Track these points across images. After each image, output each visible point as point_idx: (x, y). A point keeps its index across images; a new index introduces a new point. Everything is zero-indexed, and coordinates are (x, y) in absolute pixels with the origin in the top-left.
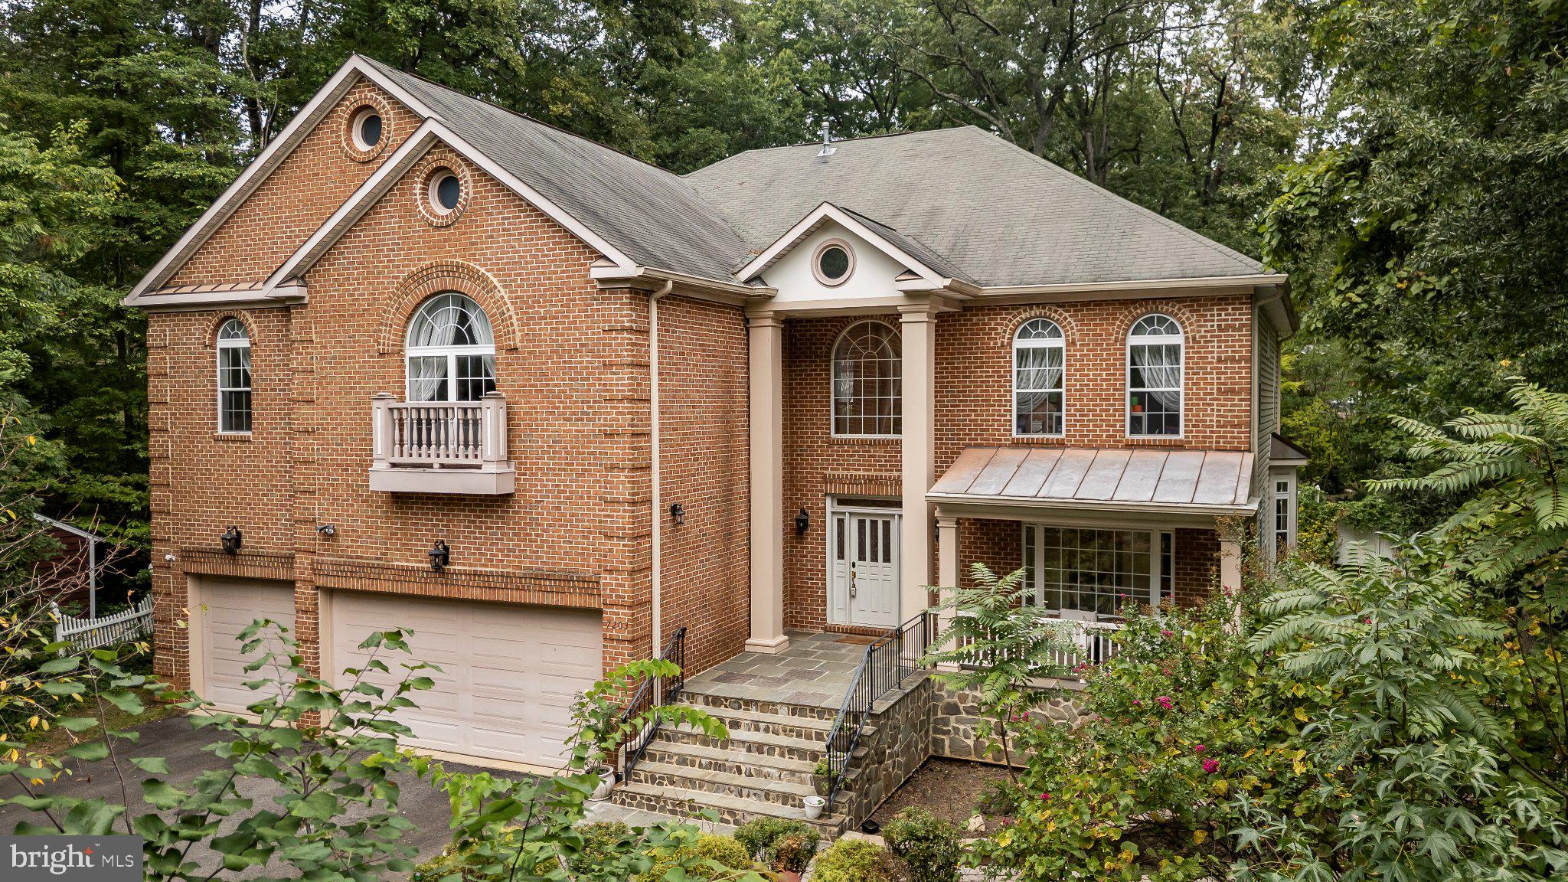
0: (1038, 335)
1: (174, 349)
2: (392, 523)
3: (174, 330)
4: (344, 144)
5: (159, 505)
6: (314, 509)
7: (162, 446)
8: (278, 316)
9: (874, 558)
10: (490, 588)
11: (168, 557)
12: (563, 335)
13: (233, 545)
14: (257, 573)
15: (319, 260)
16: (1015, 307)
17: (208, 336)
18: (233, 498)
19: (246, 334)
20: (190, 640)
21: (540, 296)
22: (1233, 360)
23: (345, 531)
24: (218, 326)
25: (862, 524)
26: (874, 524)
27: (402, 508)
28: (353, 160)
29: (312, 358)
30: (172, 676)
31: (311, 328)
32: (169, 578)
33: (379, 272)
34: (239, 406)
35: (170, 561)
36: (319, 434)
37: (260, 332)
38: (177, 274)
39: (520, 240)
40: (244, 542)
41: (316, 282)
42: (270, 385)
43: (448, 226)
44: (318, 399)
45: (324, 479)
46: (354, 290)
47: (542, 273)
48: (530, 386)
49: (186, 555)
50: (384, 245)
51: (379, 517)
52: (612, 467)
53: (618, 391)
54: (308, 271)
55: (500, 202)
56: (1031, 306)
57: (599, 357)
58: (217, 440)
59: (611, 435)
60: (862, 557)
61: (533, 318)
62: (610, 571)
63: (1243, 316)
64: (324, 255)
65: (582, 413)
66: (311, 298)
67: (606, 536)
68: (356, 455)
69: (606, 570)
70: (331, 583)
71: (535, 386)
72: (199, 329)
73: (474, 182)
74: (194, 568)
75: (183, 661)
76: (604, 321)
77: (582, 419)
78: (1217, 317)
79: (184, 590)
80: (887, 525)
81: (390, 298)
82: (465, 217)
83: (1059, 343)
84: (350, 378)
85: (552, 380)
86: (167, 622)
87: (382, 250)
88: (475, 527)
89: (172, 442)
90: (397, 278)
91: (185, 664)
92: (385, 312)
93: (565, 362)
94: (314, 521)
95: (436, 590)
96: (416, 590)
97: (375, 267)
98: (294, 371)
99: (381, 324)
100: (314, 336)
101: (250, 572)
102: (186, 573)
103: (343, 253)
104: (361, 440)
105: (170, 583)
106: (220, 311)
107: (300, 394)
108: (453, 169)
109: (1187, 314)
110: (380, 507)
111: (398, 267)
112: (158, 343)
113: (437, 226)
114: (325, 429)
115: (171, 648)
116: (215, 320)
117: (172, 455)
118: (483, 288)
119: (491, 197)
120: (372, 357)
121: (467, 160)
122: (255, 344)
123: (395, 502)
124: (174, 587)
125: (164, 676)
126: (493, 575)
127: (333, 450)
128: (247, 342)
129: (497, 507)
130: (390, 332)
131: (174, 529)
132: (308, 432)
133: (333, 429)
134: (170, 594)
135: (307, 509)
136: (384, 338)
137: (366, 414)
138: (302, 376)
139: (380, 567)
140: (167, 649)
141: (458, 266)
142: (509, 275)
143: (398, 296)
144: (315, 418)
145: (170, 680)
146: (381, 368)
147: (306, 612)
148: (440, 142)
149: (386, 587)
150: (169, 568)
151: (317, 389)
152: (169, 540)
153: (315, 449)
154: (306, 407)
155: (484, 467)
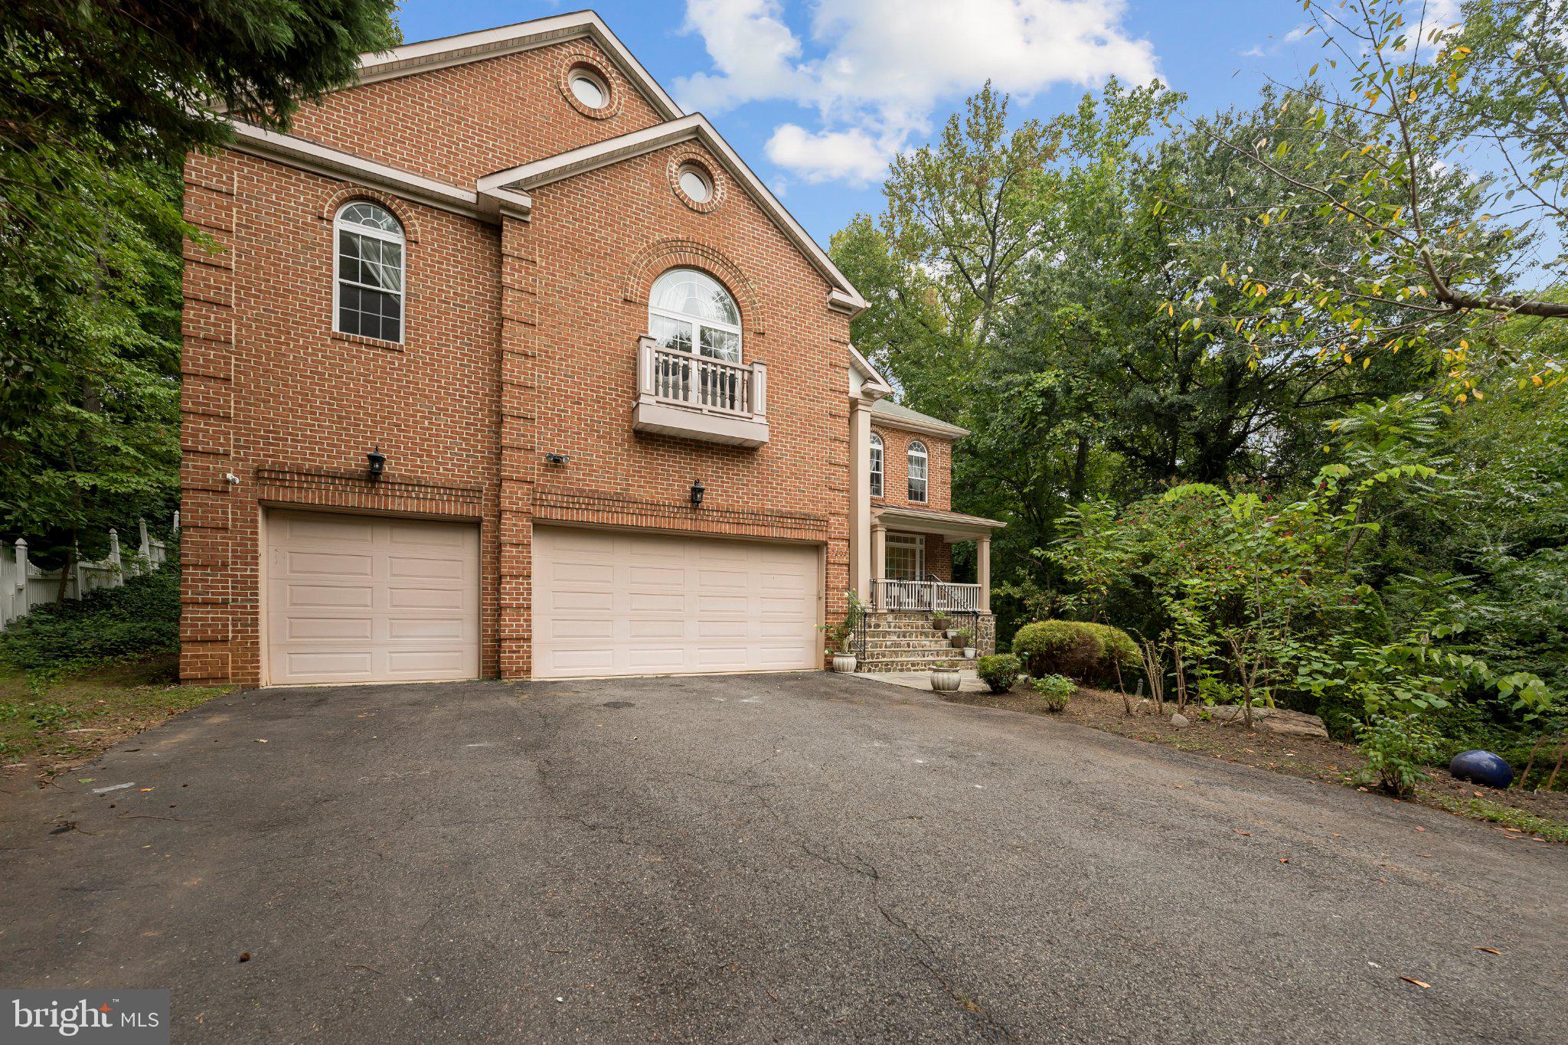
1: (249, 203)
2: (635, 461)
3: (249, 179)
4: (563, 87)
5: (205, 405)
6: (533, 437)
7: (216, 325)
8: (453, 223)
11: (230, 476)
12: (800, 334)
13: (373, 473)
14: (412, 507)
15: (549, 185)
17: (326, 207)
19: (396, 227)
20: (260, 591)
21: (783, 300)
22: (945, 468)
23: (575, 463)
24: (344, 201)
27: (645, 448)
28: (574, 108)
29: (534, 280)
30: (225, 641)
31: (534, 249)
32: (224, 507)
33: (625, 225)
34: (370, 305)
35: (227, 482)
36: (542, 361)
37: (424, 232)
39: (767, 251)
40: (387, 469)
41: (542, 204)
42: (438, 295)
44: (540, 324)
45: (547, 408)
46: (595, 230)
47: (785, 283)
48: (773, 366)
49: (268, 476)
50: (632, 202)
51: (619, 454)
52: (835, 440)
54: (533, 190)
55: (750, 214)
57: (827, 358)
58: (337, 338)
59: (835, 416)
61: (777, 315)
63: (948, 449)
64: (557, 182)
65: (814, 397)
66: (536, 218)
67: (830, 489)
68: (592, 391)
71: (777, 367)
73: (728, 188)
74: (276, 495)
76: (831, 333)
77: (813, 401)
78: (940, 446)
81: (640, 253)
82: (720, 213)
83: (880, 447)
84: (586, 313)
87: (630, 207)
88: (723, 473)
89: (240, 324)
90: (647, 237)
91: (255, 622)
92: (634, 263)
93: (801, 355)
94: (532, 449)
96: (665, 524)
97: (621, 218)
98: (504, 286)
99: (627, 273)
100: (538, 259)
101: (397, 505)
102: (261, 502)
103: (582, 190)
104: (600, 377)
105: (225, 513)
106: (355, 186)
107: (516, 313)
108: (710, 168)
109: (929, 444)
110: (620, 445)
111: (649, 228)
112: (214, 183)
113: (692, 209)
114: (549, 357)
115: (225, 603)
116: (343, 192)
117: (239, 341)
118: (735, 277)
119: (743, 208)
120: (615, 301)
121: (722, 167)
122: (416, 242)
123: (639, 442)
124: (234, 520)
125: (204, 642)
126: (743, 513)
127: (562, 380)
128: (397, 238)
129: (744, 458)
130: (638, 284)
131: (236, 440)
132: (526, 355)
133: (561, 359)
134: (225, 529)
135: (523, 436)
136: (632, 287)
137: (606, 353)
138: (518, 294)
139: (622, 500)
140: (214, 604)
141: (713, 250)
142: (758, 275)
143: (649, 254)
144: (537, 342)
145: (220, 646)
146: (626, 314)
147: (517, 545)
148: (696, 139)
149: (630, 521)
150: (225, 492)
151: (540, 313)
152: (226, 455)
153: (537, 377)
154: (523, 328)
155: (756, 419)
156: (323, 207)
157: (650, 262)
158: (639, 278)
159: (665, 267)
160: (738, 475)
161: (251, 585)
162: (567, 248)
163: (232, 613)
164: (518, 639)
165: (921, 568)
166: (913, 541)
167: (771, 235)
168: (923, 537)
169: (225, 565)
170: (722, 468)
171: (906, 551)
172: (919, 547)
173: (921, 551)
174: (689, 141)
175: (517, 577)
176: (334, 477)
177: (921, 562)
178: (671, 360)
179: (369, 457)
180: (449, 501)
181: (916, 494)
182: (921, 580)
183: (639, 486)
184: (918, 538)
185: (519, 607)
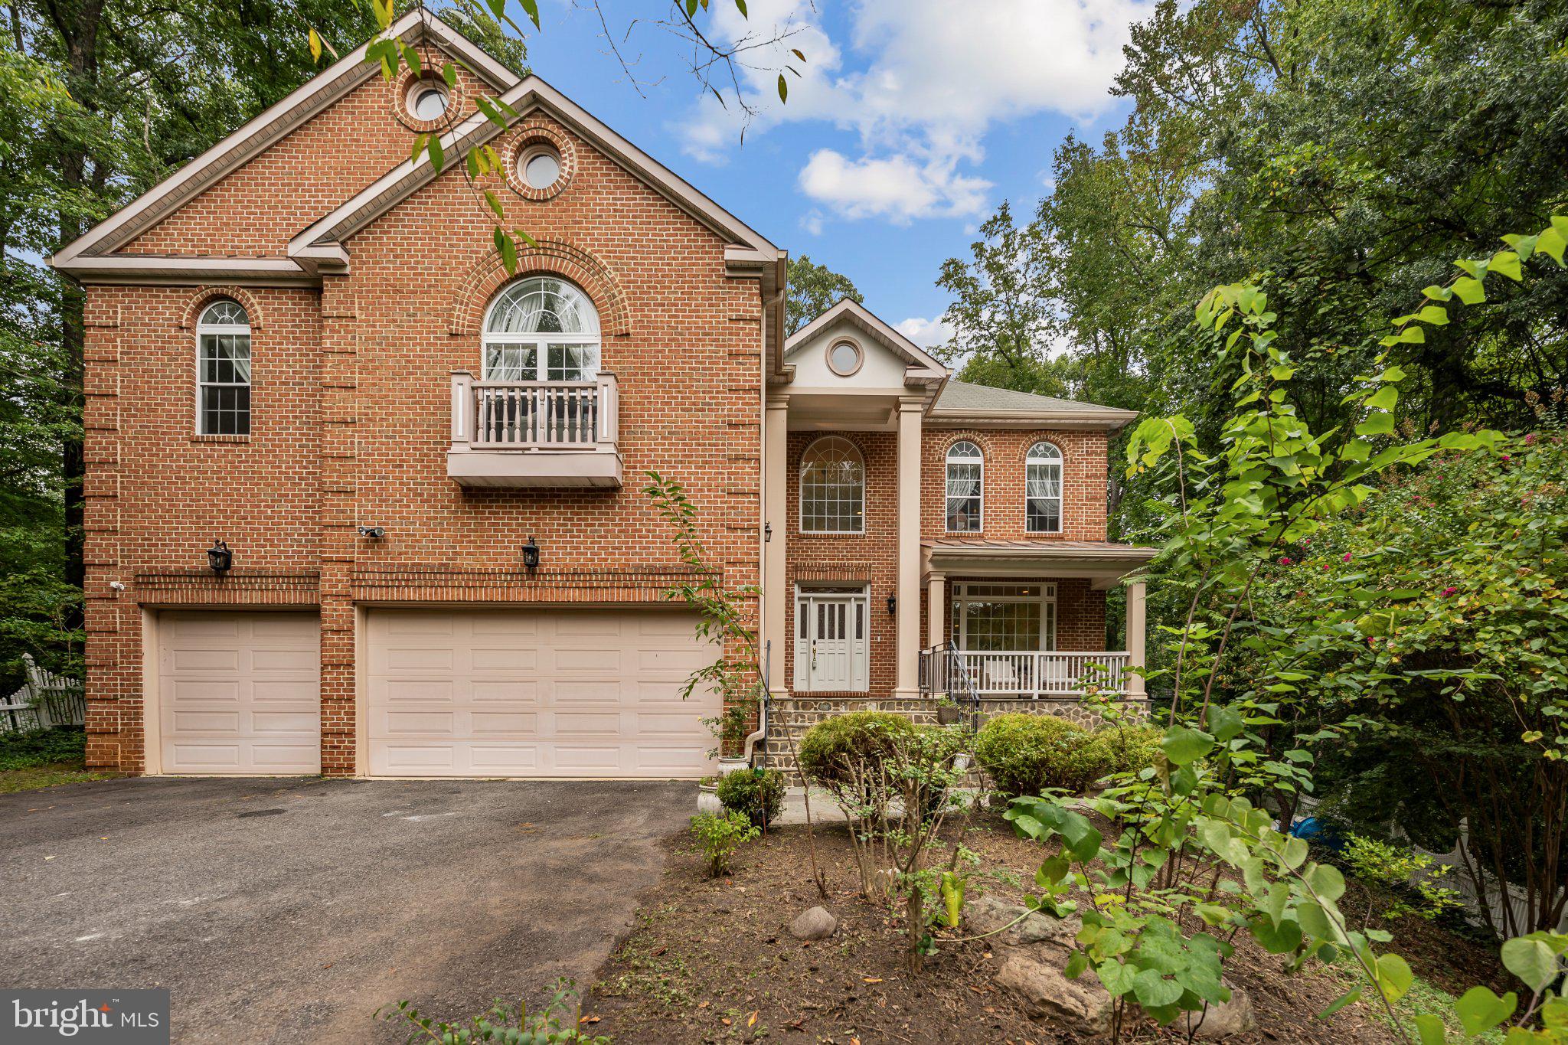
0: (963, 454)
1: (129, 330)
2: (463, 524)
3: (129, 308)
4: (397, 109)
5: (100, 522)
6: (353, 511)
7: (106, 449)
8: (293, 298)
9: (832, 636)
10: (591, 588)
11: (114, 584)
12: (682, 322)
13: (221, 565)
14: (256, 598)
15: (368, 226)
16: (948, 431)
17: (185, 316)
18: (219, 511)
19: (243, 319)
20: (144, 688)
21: (657, 282)
22: (1095, 476)
23: (396, 535)
24: (201, 306)
25: (821, 608)
26: (832, 607)
27: (475, 507)
28: (408, 128)
29: (354, 338)
30: (116, 733)
31: (353, 303)
32: (114, 612)
33: (451, 245)
34: (227, 403)
35: (115, 590)
36: (362, 425)
37: (266, 315)
38: (137, 239)
39: (635, 223)
40: (235, 563)
41: (361, 250)
42: (279, 378)
43: (545, 201)
44: (360, 385)
45: (367, 477)
46: (418, 262)
47: (661, 259)
48: (643, 374)
49: (143, 580)
50: (460, 215)
51: (445, 518)
52: (737, 459)
53: (745, 381)
54: (352, 237)
55: (611, 181)
56: (961, 430)
57: (724, 346)
58: (195, 441)
59: (736, 426)
60: (821, 636)
61: (648, 305)
62: (734, 564)
63: (1100, 445)
64: (376, 220)
65: (704, 404)
66: (354, 268)
67: (729, 528)
68: (415, 449)
69: (728, 563)
70: (375, 595)
71: (648, 374)
72: (170, 307)
73: (580, 157)
74: (155, 598)
75: (135, 714)
76: (732, 310)
77: (703, 410)
78: (1085, 444)
79: (137, 624)
80: (842, 608)
81: (468, 274)
82: (568, 193)
83: (978, 460)
84: (408, 362)
85: (669, 368)
86: (108, 667)
87: (458, 221)
88: (573, 525)
89: (124, 444)
90: (477, 252)
91: (138, 716)
92: (460, 288)
93: (684, 351)
94: (352, 525)
95: (522, 595)
96: (496, 596)
97: (446, 239)
98: (325, 352)
99: (456, 301)
100: (357, 313)
101: (243, 598)
102: (141, 605)
103: (403, 220)
104: (423, 432)
105: (114, 618)
106: (207, 287)
107: (336, 378)
108: (555, 140)
109: (1065, 442)
110: (447, 507)
111: (479, 240)
112: (104, 321)
113: (531, 200)
114: (370, 420)
115: (115, 699)
116: (198, 297)
117: (123, 460)
118: (588, 270)
119: (601, 175)
120: (440, 339)
121: (572, 133)
122: (259, 328)
123: (469, 501)
124: (121, 623)
125: (102, 733)
126: (596, 573)
127: (382, 443)
128: (244, 329)
129: (601, 502)
130: (465, 311)
131: (122, 551)
132: (346, 423)
133: (381, 420)
134: (115, 632)
135: (343, 512)
136: (458, 317)
137: (430, 403)
138: (337, 358)
139: (448, 572)
140: (109, 700)
141: (558, 244)
142: (621, 258)
143: (479, 273)
144: (356, 406)
145: (112, 737)
146: (453, 350)
147: (338, 632)
148: (538, 110)
149: (455, 595)
150: (114, 599)
151: (361, 373)
152: (115, 565)
153: (355, 442)
154: (343, 393)
155: (600, 449)
156: (181, 317)
157: (480, 281)
158: (467, 305)
159: (499, 282)
160: (593, 525)
161: (135, 682)
162: (388, 292)
163: (121, 708)
164: (339, 734)
165: (1049, 631)
166: (1035, 592)
167: (640, 200)
168: (1054, 585)
169: (115, 664)
170: (571, 519)
171: (1022, 607)
172: (1044, 600)
173: (1050, 606)
174: (529, 115)
175: (338, 666)
176: (191, 576)
177: (1050, 623)
178: (566, 395)
179: (210, 552)
180: (288, 589)
181: (1042, 520)
182: (1049, 648)
183: (468, 554)
184: (1044, 587)
185: (340, 699)
